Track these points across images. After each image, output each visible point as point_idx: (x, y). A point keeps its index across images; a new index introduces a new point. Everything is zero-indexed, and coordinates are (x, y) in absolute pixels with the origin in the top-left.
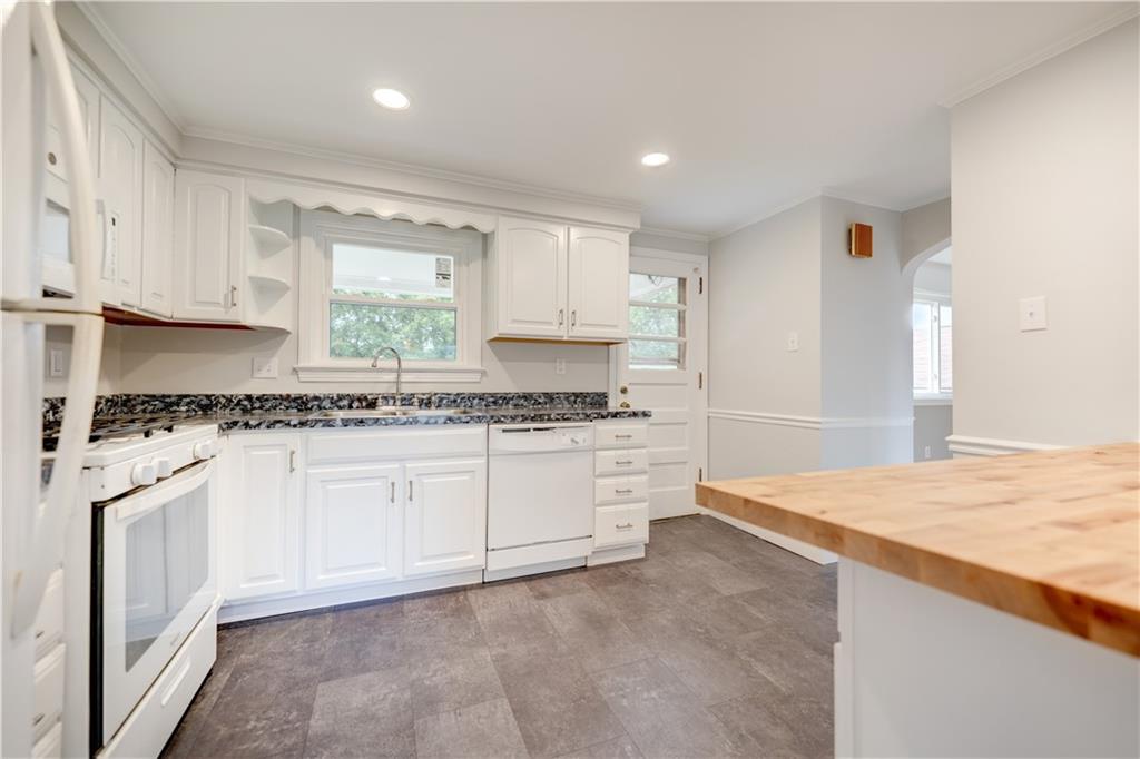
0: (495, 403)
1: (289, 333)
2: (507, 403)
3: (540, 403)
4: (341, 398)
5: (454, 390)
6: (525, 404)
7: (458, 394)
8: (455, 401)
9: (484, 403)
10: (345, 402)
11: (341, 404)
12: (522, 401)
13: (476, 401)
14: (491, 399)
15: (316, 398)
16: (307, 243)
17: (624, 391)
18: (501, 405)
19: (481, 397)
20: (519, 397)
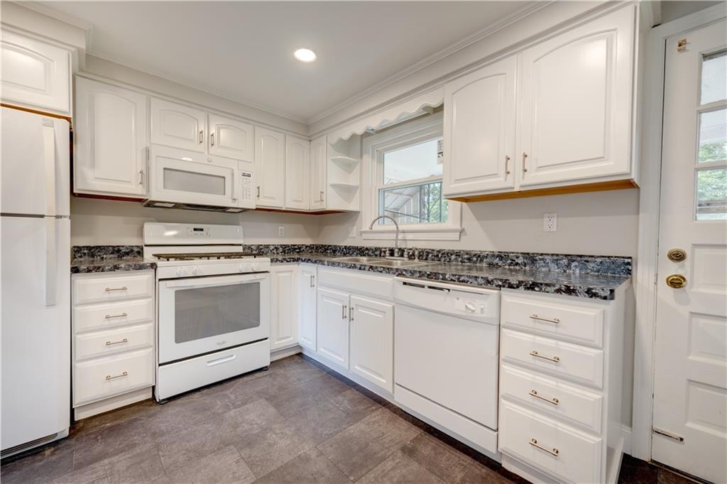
0: (469, 259)
1: (359, 212)
2: (481, 261)
3: (517, 264)
4: (377, 249)
5: (437, 246)
6: (500, 263)
7: (439, 251)
8: (437, 256)
9: (460, 259)
10: (378, 253)
11: (376, 253)
12: (497, 260)
13: (453, 257)
14: (466, 256)
15: (367, 249)
16: (367, 158)
17: (678, 257)
18: (475, 262)
19: (458, 254)
20: (493, 256)
